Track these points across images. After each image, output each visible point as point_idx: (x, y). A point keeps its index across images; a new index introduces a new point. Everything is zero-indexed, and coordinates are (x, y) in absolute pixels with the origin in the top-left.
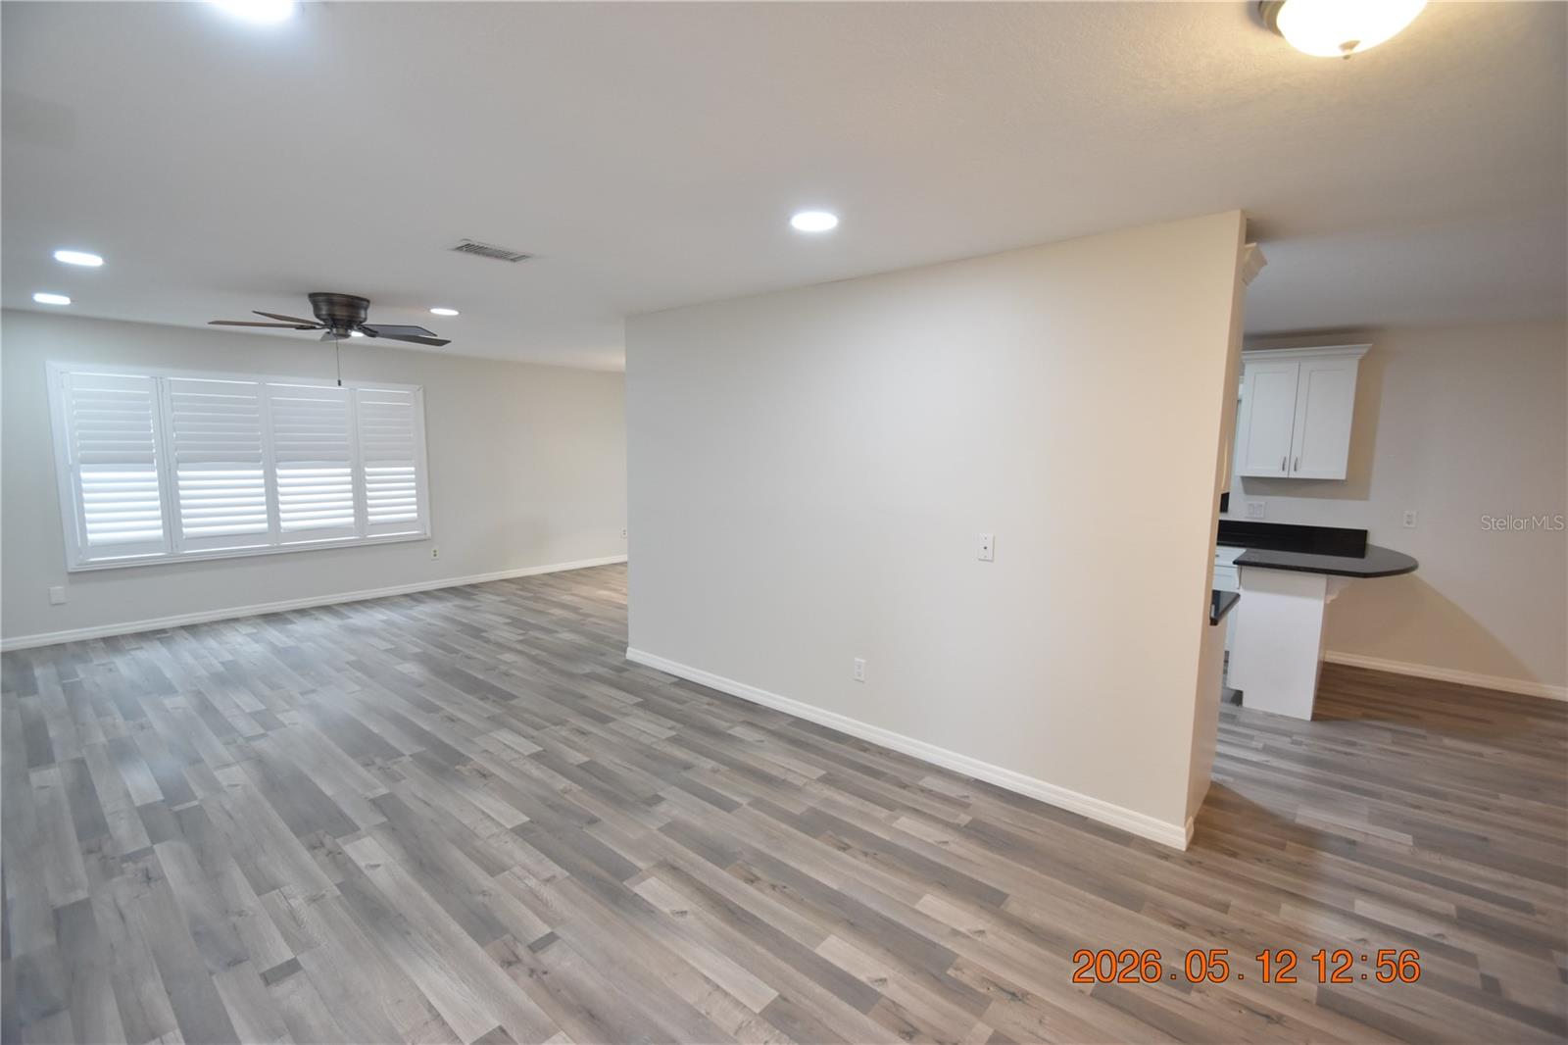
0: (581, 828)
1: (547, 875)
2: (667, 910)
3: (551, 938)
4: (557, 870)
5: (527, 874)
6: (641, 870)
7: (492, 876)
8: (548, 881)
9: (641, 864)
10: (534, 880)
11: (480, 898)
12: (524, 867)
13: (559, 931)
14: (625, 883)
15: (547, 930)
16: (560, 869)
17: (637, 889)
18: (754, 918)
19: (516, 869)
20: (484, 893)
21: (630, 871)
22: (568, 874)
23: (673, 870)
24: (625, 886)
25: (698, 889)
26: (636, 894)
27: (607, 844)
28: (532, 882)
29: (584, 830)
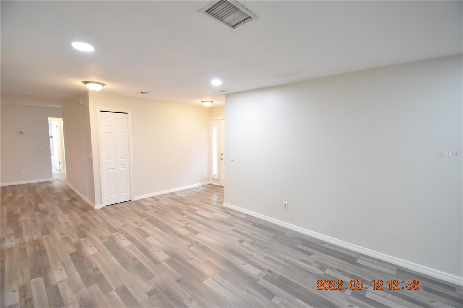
0: (183, 277)
1: (192, 260)
2: (161, 252)
3: (189, 246)
4: (190, 262)
5: (198, 261)
6: (165, 262)
7: (208, 260)
8: (192, 259)
9: (165, 263)
10: (195, 259)
11: (209, 255)
12: (200, 263)
13: (187, 248)
14: (170, 258)
15: (190, 248)
16: (189, 262)
17: (168, 256)
18: (141, 250)
19: (202, 262)
20: (208, 256)
21: (168, 262)
22: (187, 261)
23: (156, 262)
24: (171, 257)
25: (151, 257)
26: (168, 255)
27: (175, 271)
28: (196, 258)
29: (182, 277)
